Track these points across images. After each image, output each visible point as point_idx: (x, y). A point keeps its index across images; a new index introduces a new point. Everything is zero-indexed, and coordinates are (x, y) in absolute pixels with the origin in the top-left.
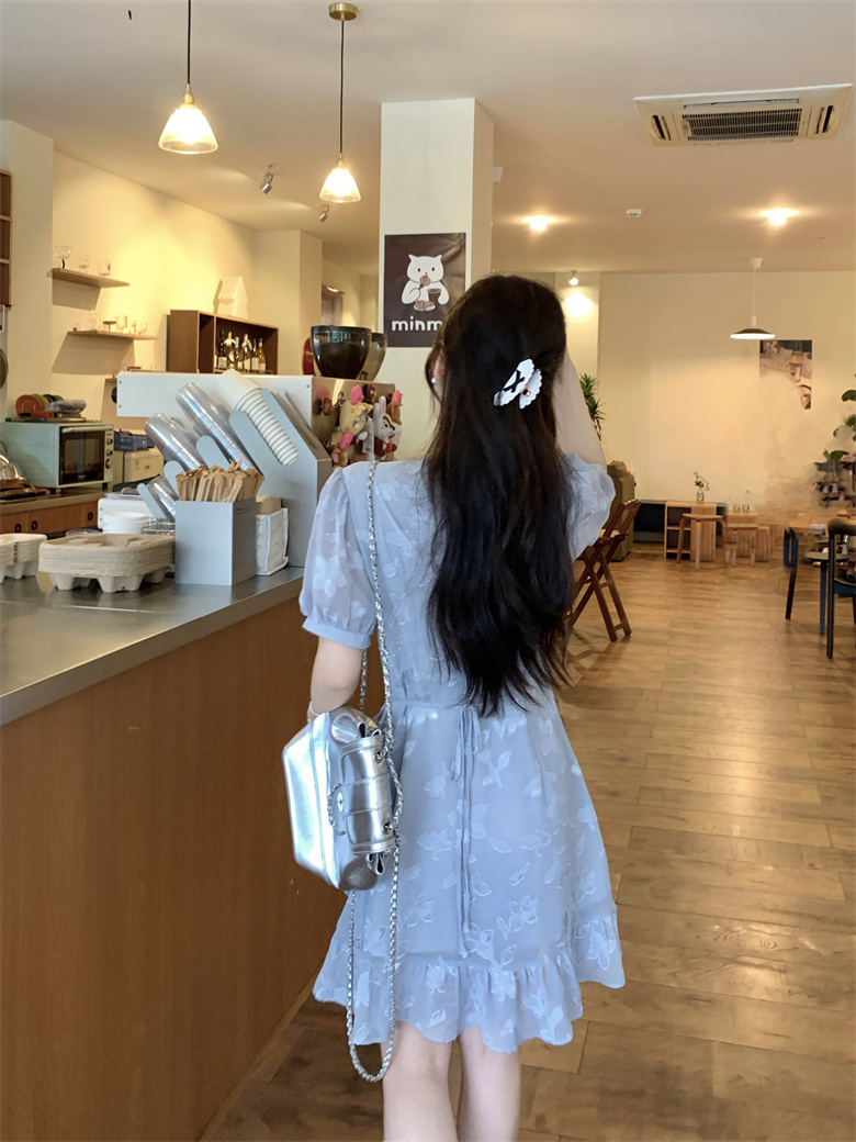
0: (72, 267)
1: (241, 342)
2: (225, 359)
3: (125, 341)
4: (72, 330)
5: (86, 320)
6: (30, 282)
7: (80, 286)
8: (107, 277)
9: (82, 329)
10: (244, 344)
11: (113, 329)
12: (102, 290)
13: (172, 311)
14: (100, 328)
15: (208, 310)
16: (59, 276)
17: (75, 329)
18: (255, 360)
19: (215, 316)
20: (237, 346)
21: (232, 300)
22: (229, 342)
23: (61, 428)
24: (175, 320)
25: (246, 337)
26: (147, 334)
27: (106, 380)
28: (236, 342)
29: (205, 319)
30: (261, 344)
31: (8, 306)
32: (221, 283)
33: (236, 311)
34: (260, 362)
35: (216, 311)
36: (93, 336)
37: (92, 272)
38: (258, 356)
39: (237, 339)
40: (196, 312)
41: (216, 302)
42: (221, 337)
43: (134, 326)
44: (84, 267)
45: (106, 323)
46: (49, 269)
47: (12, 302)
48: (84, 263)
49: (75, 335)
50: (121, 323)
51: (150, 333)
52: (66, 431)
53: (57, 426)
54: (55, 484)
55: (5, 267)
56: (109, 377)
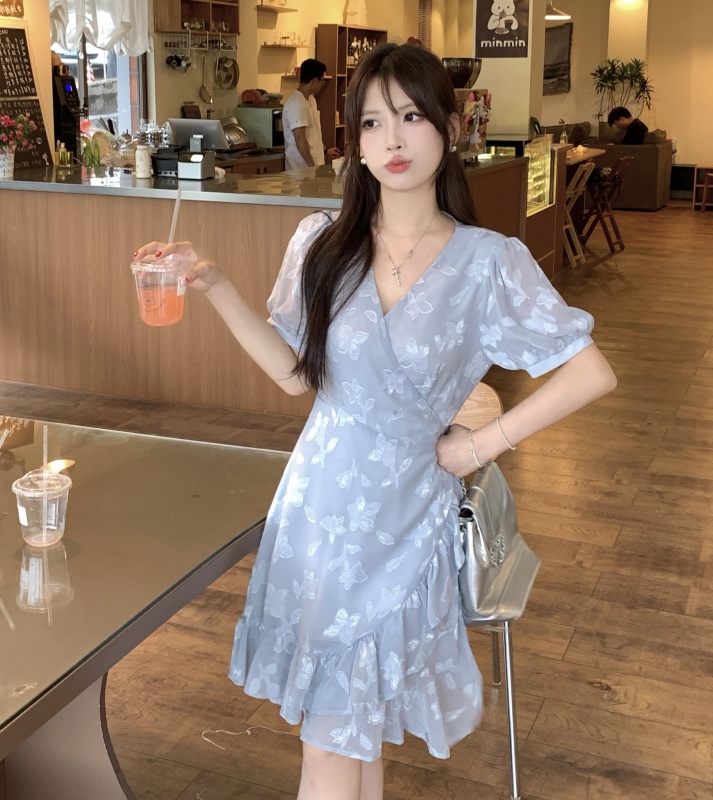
0: (266, 4)
1: (362, 43)
2: (352, 58)
3: (292, 50)
4: (263, 44)
5: (271, 37)
6: (247, 17)
7: (268, 15)
8: (285, 7)
9: (269, 43)
10: (364, 45)
11: (289, 43)
12: (280, 15)
13: (319, 25)
14: (280, 42)
15: (338, 21)
16: (261, 9)
19: (346, 26)
20: (359, 47)
21: (357, 13)
22: (354, 44)
23: (273, 111)
24: (321, 31)
25: (366, 39)
26: (304, 44)
27: (283, 78)
28: (359, 44)
29: (342, 29)
31: (238, 33)
33: (359, 21)
35: (345, 23)
36: (276, 48)
37: (275, 5)
39: (359, 41)
40: (336, 25)
41: (345, 15)
42: (351, 41)
43: (298, 39)
44: (272, 1)
45: (284, 38)
46: (255, 6)
47: (240, 31)
49: (265, 47)
50: (292, 37)
51: (307, 43)
52: (276, 113)
53: (271, 110)
54: (270, 146)
55: (236, 8)
56: (283, 75)
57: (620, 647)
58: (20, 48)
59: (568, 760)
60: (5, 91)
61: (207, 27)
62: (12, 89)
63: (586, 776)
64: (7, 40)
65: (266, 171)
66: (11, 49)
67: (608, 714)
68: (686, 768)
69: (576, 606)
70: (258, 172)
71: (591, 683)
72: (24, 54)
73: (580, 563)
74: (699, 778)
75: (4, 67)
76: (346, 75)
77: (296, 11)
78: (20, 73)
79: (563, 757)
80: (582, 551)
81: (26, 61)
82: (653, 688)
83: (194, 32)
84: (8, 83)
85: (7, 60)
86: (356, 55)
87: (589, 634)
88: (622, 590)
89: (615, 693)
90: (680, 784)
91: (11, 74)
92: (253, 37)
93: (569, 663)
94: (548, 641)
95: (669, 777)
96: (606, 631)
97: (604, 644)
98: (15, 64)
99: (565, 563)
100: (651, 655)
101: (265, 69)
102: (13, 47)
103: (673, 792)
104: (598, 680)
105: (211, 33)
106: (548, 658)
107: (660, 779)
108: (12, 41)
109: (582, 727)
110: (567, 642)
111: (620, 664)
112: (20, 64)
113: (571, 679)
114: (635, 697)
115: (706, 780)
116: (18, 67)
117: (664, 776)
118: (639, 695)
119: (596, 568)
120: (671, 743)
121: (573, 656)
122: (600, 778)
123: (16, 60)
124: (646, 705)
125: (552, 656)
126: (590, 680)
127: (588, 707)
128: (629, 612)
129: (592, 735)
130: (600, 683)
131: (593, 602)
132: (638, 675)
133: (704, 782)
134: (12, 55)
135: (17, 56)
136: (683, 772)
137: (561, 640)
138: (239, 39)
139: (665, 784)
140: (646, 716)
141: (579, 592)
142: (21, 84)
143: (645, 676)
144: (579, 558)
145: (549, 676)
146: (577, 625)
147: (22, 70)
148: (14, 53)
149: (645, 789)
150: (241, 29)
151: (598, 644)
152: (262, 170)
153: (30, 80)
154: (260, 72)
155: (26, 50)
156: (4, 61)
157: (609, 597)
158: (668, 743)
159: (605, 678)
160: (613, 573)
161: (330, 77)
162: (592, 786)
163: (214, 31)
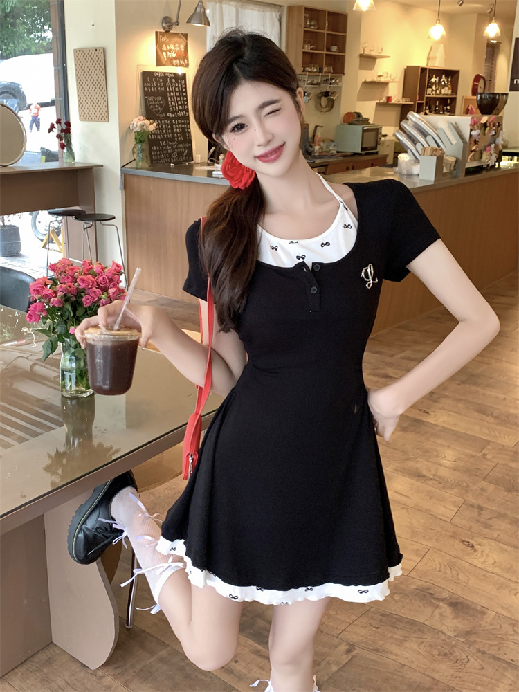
0: (367, 53)
1: (440, 78)
2: (431, 89)
3: (386, 84)
5: (370, 76)
6: (351, 62)
7: (368, 60)
8: (381, 54)
9: (368, 80)
10: (442, 80)
11: (382, 80)
12: (378, 60)
13: (407, 67)
14: (376, 79)
15: (423, 65)
16: (362, 56)
17: (365, 80)
18: (447, 88)
19: (428, 67)
20: (437, 82)
21: (436, 58)
22: (433, 80)
24: (409, 71)
25: (444, 76)
26: (395, 80)
27: (377, 104)
28: (437, 80)
29: (423, 70)
30: (450, 79)
31: (344, 74)
32: (431, 48)
33: (439, 64)
34: (449, 89)
35: (427, 65)
36: (373, 83)
37: (374, 53)
38: (447, 86)
39: (438, 78)
40: (419, 67)
41: (428, 59)
42: (430, 77)
43: (390, 76)
44: (371, 51)
45: (379, 76)
46: (357, 55)
47: (345, 72)
48: (372, 49)
49: (365, 83)
50: (385, 76)
51: (397, 80)
52: (365, 128)
53: (362, 126)
54: (359, 151)
55: (344, 57)
56: (378, 101)
57: (490, 519)
58: (181, 86)
59: (430, 592)
60: (168, 115)
61: (321, 70)
62: (173, 113)
63: (438, 603)
64: (173, 80)
65: (353, 168)
67: (467, 564)
68: (503, 608)
69: (471, 485)
70: (347, 169)
71: (463, 541)
72: (184, 90)
73: (485, 455)
74: (509, 616)
75: (169, 99)
76: (424, 102)
77: (389, 57)
78: (179, 103)
79: (428, 589)
80: (489, 447)
81: (184, 94)
82: (502, 550)
83: (311, 74)
84: (171, 109)
85: (172, 94)
86: (434, 88)
87: (472, 506)
88: (507, 478)
89: (475, 550)
90: (494, 618)
91: (173, 103)
92: (355, 76)
93: (455, 525)
94: (445, 507)
95: (489, 612)
96: (486, 506)
97: (480, 514)
98: (177, 97)
99: (474, 453)
100: (509, 526)
101: (363, 97)
102: (177, 85)
103: (487, 623)
104: (468, 540)
105: (323, 74)
106: (441, 519)
107: (482, 613)
108: (177, 81)
109: (448, 571)
110: (456, 509)
111: (486, 531)
112: (180, 96)
113: (452, 536)
114: (488, 555)
115: (513, 618)
116: (178, 99)
117: (486, 611)
118: (490, 554)
119: (494, 460)
120: (500, 590)
121: (457, 520)
122: (445, 606)
123: (178, 94)
124: (493, 562)
125: (444, 518)
126: (463, 539)
127: (457, 557)
128: (506, 494)
129: (453, 576)
130: (468, 542)
131: (484, 484)
132: (495, 540)
133: (511, 618)
135: (179, 91)
136: (499, 610)
137: (452, 508)
138: (344, 78)
139: (484, 617)
140: (490, 569)
141: (476, 475)
142: (179, 110)
143: (500, 542)
144: (485, 451)
145: (438, 532)
146: (467, 499)
147: (181, 101)
148: (177, 89)
149: (471, 618)
150: (346, 70)
151: (476, 514)
152: (350, 167)
153: (186, 107)
154: (359, 100)
155: (185, 87)
156: (170, 95)
157: (497, 482)
158: (498, 589)
159: (472, 539)
160: (505, 465)
161: (412, 103)
162: (437, 610)
163: (325, 72)
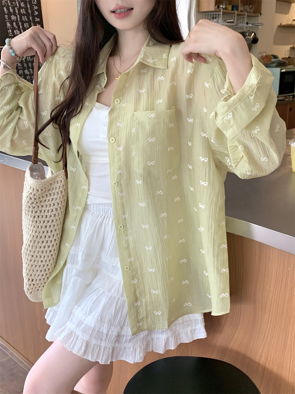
4: (279, 24)
5: (285, 19)
7: (284, 3)
9: (283, 24)
12: (293, 4)
14: (291, 23)
17: (281, 24)
23: (281, 70)
27: (291, 48)
31: (261, 14)
45: (294, 20)
47: (262, 12)
49: (281, 27)
52: (283, 71)
56: (292, 46)
61: (236, 8)
66: (20, 8)
75: (8, 25)
83: (225, 11)
92: (270, 19)
105: (239, 13)
134: (20, 13)
155: (40, 10)
156: (10, 18)
163: (241, 11)
